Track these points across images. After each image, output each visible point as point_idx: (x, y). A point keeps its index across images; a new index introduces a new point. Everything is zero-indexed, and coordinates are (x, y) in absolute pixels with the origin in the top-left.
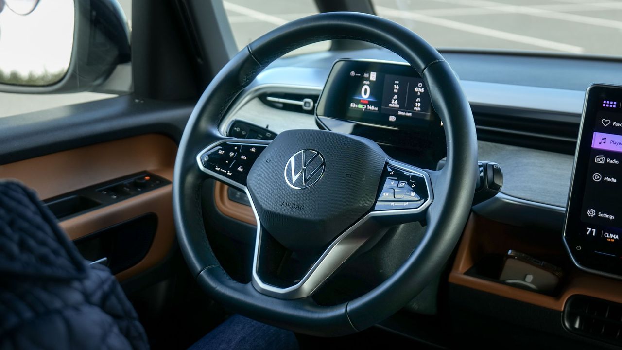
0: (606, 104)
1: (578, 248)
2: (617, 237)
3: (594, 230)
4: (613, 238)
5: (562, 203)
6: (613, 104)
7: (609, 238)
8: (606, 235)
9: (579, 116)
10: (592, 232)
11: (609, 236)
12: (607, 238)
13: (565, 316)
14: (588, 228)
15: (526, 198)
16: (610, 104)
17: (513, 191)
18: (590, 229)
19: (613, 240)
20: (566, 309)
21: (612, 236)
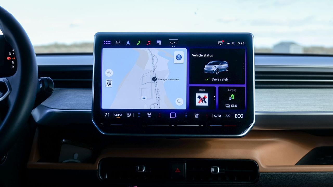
0: (105, 43)
1: (101, 124)
2: (121, 115)
3: (109, 113)
4: (119, 116)
5: (89, 108)
6: (109, 43)
7: (117, 116)
8: (116, 115)
9: (92, 66)
10: (108, 115)
11: (117, 115)
12: (116, 116)
13: (99, 173)
14: (105, 113)
15: (69, 108)
16: (107, 43)
17: (60, 107)
18: (107, 113)
19: (119, 117)
20: (99, 168)
21: (119, 115)
